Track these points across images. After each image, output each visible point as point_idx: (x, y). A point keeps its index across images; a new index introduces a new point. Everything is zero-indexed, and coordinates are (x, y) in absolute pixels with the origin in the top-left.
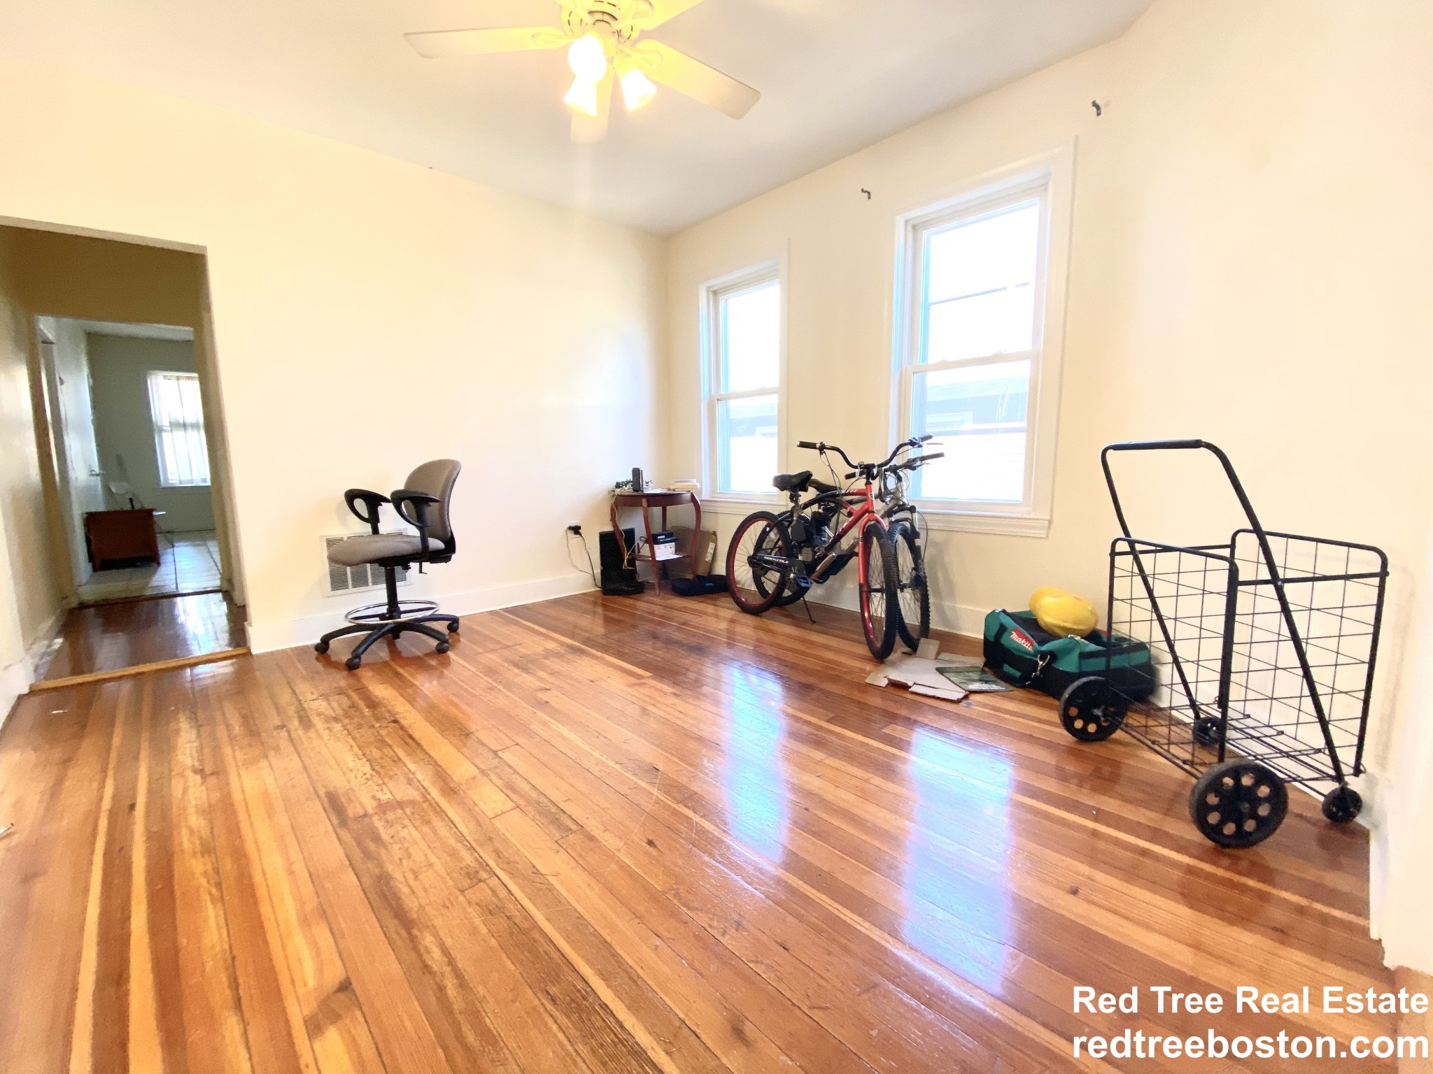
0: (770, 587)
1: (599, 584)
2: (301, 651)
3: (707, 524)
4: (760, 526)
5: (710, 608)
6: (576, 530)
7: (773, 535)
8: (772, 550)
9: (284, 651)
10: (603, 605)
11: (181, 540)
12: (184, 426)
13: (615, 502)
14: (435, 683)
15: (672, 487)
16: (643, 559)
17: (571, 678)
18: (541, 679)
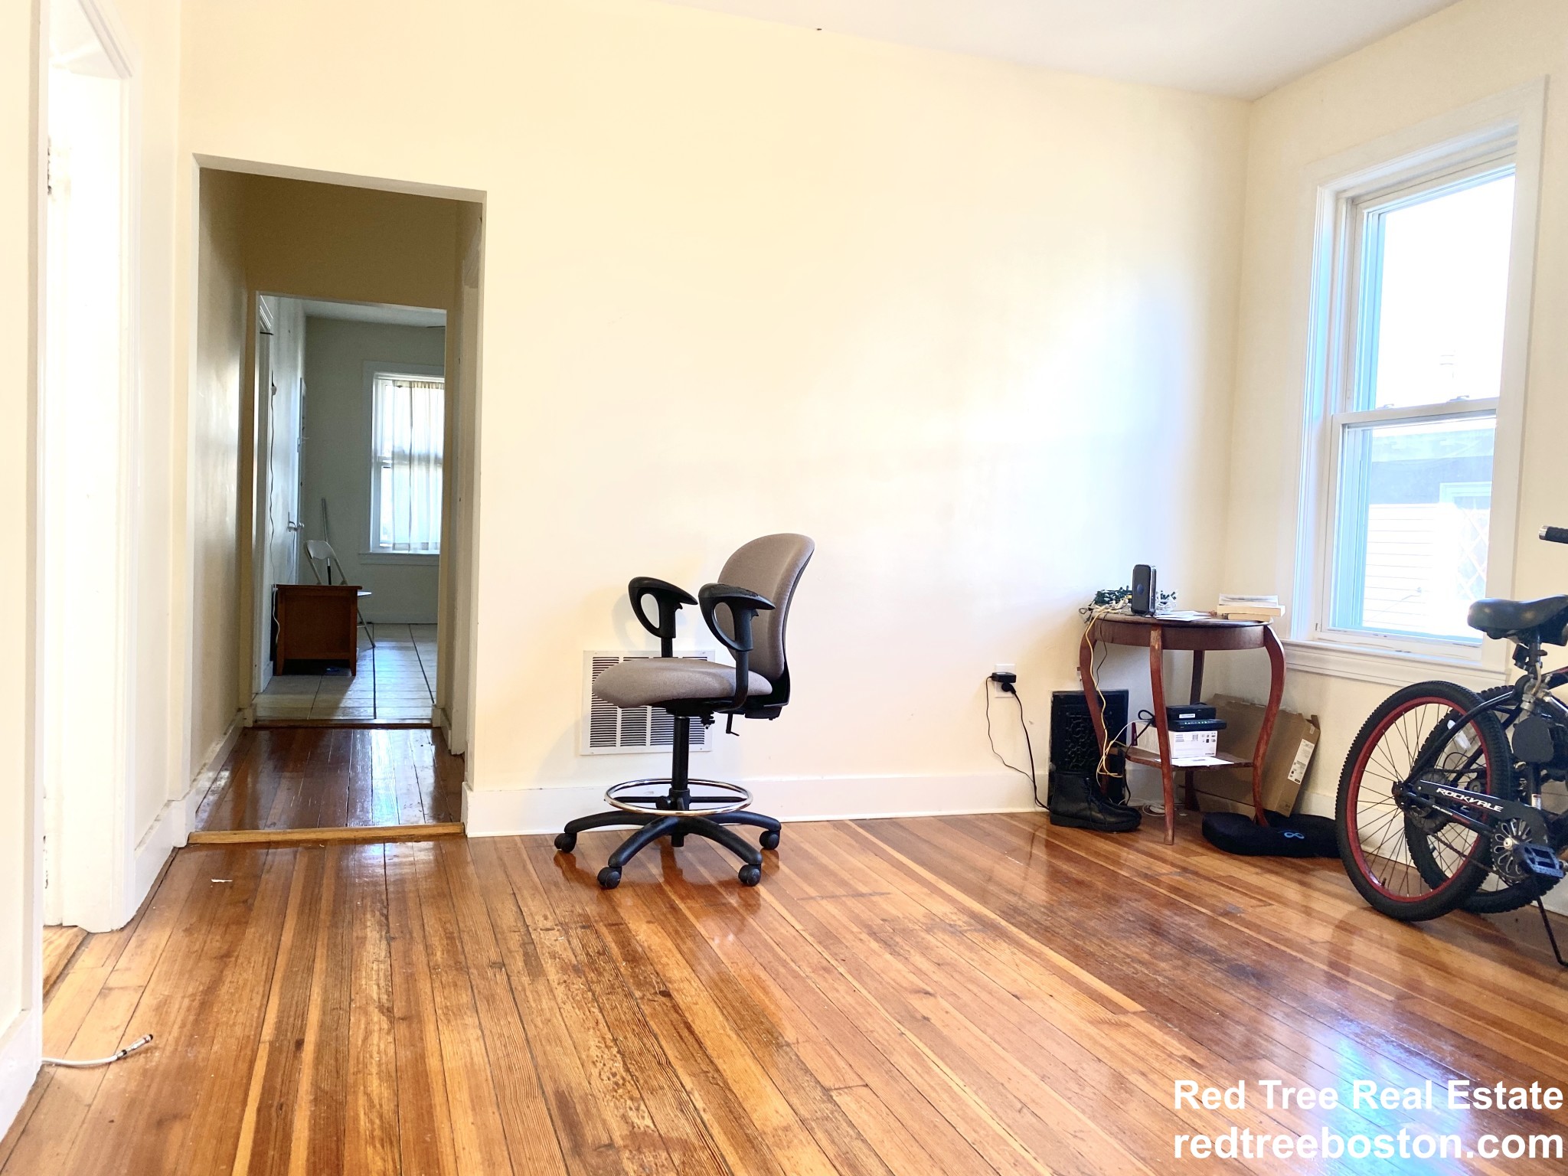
0: (1449, 864)
1: (1043, 797)
2: (534, 842)
3: (1297, 697)
4: (1430, 715)
5: (1291, 891)
6: (1006, 682)
7: (1464, 740)
8: (1460, 774)
9: (509, 839)
10: (1049, 846)
11: (384, 638)
12: (410, 459)
13: (1092, 633)
14: (731, 937)
15: (1220, 611)
16: (1141, 758)
17: (974, 981)
18: (918, 972)
